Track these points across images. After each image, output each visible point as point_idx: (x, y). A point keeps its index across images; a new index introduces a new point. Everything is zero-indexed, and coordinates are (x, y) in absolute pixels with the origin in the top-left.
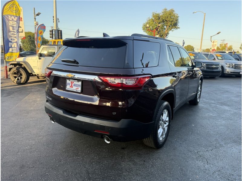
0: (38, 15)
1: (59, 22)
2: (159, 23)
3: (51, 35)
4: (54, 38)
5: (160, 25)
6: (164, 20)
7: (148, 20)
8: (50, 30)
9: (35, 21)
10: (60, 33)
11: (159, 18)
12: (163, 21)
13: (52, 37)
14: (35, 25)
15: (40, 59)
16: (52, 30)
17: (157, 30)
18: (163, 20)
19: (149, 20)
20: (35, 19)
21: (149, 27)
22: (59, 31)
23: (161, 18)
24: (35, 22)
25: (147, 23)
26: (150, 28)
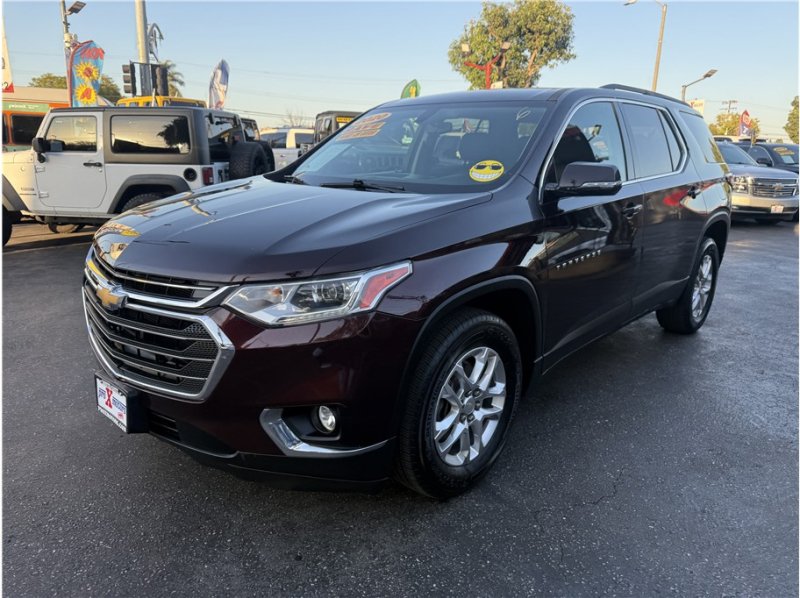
0: (74, 10)
1: (161, 37)
2: (506, 40)
3: (130, 84)
4: (139, 92)
5: (506, 45)
6: (524, 29)
7: (469, 28)
8: (124, 66)
9: (67, 31)
10: (158, 77)
11: (507, 22)
12: (520, 33)
13: (130, 89)
14: (68, 45)
15: (42, 159)
16: (132, 67)
17: (499, 64)
18: (519, 29)
19: (472, 29)
20: (67, 24)
21: (472, 52)
22: (157, 70)
23: (512, 23)
24: (66, 37)
25: (465, 40)
26: (472, 58)
